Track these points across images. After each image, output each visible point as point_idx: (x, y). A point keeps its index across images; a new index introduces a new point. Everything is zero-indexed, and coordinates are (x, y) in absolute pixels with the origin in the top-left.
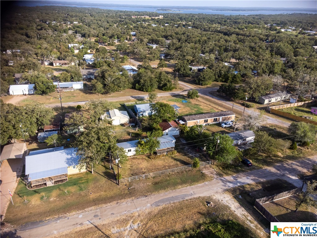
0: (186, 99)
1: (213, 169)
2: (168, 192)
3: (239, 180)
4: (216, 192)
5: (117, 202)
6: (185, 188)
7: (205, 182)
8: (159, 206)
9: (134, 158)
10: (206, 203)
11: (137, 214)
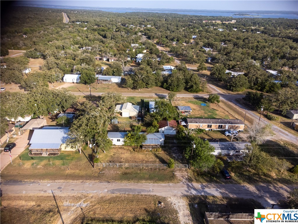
0: (207, 103)
1: (187, 173)
2: (129, 184)
3: (207, 190)
4: (174, 194)
5: (82, 181)
6: (148, 184)
7: (170, 183)
8: (113, 193)
9: (121, 148)
10: (157, 203)
11: (91, 195)
